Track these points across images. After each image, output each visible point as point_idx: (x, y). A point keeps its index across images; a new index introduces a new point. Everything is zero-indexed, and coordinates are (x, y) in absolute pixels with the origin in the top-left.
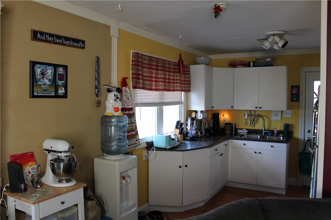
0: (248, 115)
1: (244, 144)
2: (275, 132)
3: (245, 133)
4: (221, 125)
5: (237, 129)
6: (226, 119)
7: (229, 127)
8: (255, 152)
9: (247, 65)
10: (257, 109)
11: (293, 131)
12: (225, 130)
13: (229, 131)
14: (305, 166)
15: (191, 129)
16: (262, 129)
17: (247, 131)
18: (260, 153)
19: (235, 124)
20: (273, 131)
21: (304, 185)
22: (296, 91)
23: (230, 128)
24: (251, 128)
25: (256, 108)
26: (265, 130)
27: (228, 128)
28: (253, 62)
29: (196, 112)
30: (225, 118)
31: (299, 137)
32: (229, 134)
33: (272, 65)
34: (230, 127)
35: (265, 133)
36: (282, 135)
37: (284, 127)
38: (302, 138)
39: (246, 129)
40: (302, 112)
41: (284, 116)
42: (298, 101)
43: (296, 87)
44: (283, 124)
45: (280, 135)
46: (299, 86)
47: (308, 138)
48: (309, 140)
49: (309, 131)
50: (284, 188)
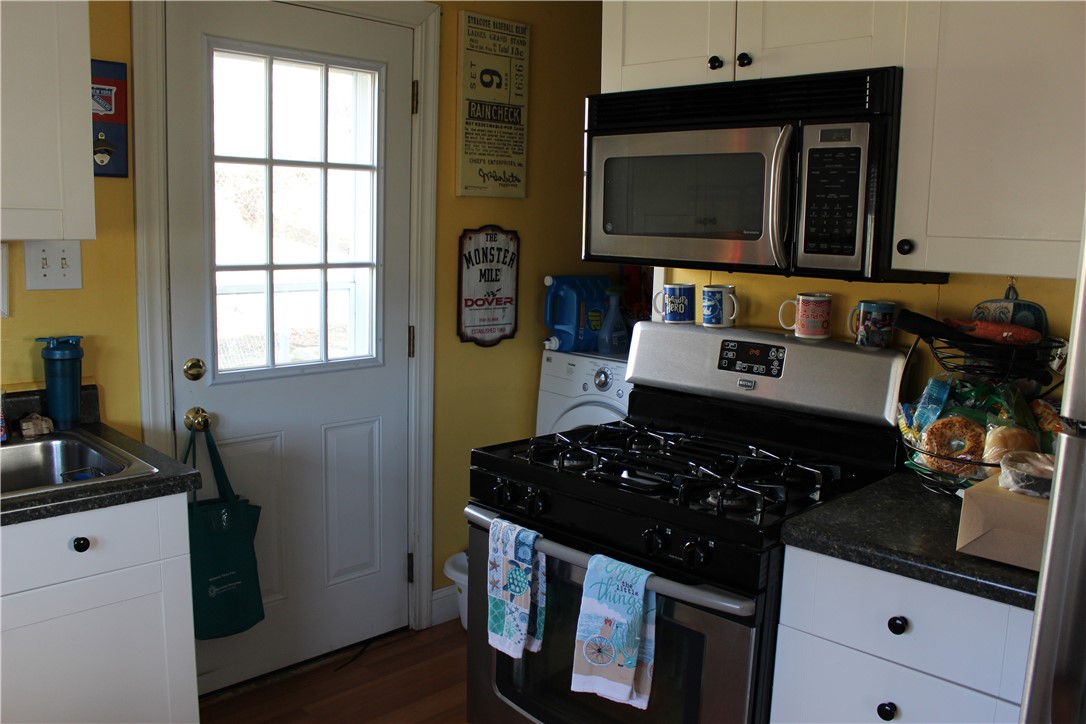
40: (148, 245)
41: (33, 280)
42: (125, 176)
43: (111, 75)
44: (32, 344)
45: (24, 426)
46: (124, 65)
47: (197, 411)
48: (203, 426)
49: (196, 372)
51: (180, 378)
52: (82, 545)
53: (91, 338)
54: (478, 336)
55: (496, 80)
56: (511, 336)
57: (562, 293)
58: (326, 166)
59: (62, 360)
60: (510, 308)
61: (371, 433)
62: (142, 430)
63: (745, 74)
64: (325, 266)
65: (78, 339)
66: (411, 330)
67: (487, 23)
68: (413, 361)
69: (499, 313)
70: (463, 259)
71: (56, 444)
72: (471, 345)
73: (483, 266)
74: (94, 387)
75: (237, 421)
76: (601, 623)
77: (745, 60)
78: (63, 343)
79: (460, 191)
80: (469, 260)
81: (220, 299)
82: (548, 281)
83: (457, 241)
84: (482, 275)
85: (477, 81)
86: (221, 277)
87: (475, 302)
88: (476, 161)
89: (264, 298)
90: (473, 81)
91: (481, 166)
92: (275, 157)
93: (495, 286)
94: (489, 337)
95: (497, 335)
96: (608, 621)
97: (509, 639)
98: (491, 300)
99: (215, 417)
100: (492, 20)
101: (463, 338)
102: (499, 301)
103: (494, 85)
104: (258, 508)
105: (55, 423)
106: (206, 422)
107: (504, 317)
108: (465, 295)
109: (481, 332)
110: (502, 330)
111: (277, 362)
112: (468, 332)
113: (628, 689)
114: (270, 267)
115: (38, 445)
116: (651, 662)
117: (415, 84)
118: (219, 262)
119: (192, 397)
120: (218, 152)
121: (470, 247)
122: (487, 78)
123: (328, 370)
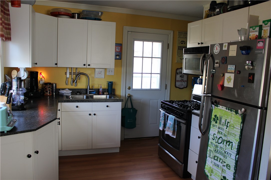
0: (70, 73)
1: (77, 107)
2: (100, 91)
3: (69, 93)
4: (40, 86)
5: (60, 89)
6: (43, 79)
7: (49, 87)
8: (90, 115)
9: (72, 16)
10: (85, 67)
12: (45, 92)
13: (49, 93)
14: (128, 121)
16: (87, 88)
17: (71, 91)
18: (95, 114)
19: (56, 84)
20: (99, 89)
21: (125, 138)
22: (119, 49)
23: (51, 88)
24: (73, 87)
25: (84, 65)
26: (90, 89)
27: (48, 89)
28: (77, 13)
29: (18, 69)
30: (43, 77)
31: (121, 94)
32: (49, 96)
33: (100, 20)
34: (51, 87)
35: (90, 92)
36: (107, 93)
37: (109, 85)
38: (124, 95)
39: (68, 89)
40: (123, 69)
41: (108, 74)
42: (121, 59)
43: (119, 45)
44: (107, 82)
45: (105, 93)
46: (122, 44)
47: (129, 94)
48: (130, 97)
49: (129, 88)
50: (120, 146)
51: (127, 89)
52: (107, 106)
53: (115, 82)
54: (179, 87)
55: (184, 42)
56: (186, 87)
57: (195, 80)
58: (152, 58)
59: (110, 85)
60: (186, 83)
61: (158, 101)
62: (121, 96)
63: (202, 45)
64: (151, 73)
65: (113, 82)
66: (166, 85)
67: (182, 33)
68: (166, 90)
69: (183, 83)
70: (177, 73)
71: (108, 96)
72: (178, 88)
73: (180, 75)
74: (114, 89)
75: (135, 96)
76: (169, 124)
77: (202, 43)
78: (110, 82)
79: (176, 62)
80: (178, 74)
81: (134, 78)
82: (193, 78)
83: (176, 70)
84: (180, 76)
85: (180, 43)
86: (134, 74)
87: (179, 81)
88: (180, 57)
89: (141, 78)
90: (179, 43)
91: (181, 57)
92: (144, 56)
93: (183, 78)
94: (181, 87)
95: (183, 87)
96: (170, 124)
97: (161, 128)
98: (182, 81)
99: (132, 95)
100: (183, 32)
101: (176, 87)
102: (183, 81)
104: (137, 110)
105: (109, 93)
106: (130, 96)
107: (184, 84)
108: (177, 79)
109: (180, 86)
110: (184, 86)
111: (142, 88)
112: (177, 86)
113: (172, 134)
114: (142, 73)
115: (106, 96)
116: (176, 131)
117: (168, 44)
118: (134, 72)
119: (129, 92)
120: (134, 56)
121: (178, 71)
122: (182, 42)
123: (151, 90)
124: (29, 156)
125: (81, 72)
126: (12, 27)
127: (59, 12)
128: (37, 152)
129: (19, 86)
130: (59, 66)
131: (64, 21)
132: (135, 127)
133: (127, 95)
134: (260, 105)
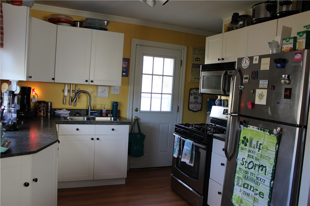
0: (69, 91)
1: (78, 130)
2: (103, 112)
3: (66, 114)
4: (32, 105)
5: (56, 109)
6: (36, 96)
7: (44, 106)
8: (92, 139)
9: (73, 24)
10: (87, 83)
11: (121, 110)
12: (38, 111)
13: (43, 113)
14: (135, 148)
15: (10, 111)
16: (88, 109)
17: (70, 112)
18: (98, 139)
19: (51, 103)
20: (102, 110)
21: (131, 168)
22: (126, 64)
23: (46, 108)
24: (72, 107)
25: (87, 81)
26: (91, 110)
27: (42, 108)
28: (80, 22)
30: (36, 94)
31: (128, 117)
32: (43, 117)
33: (106, 30)
34: (46, 106)
35: (91, 113)
36: (111, 115)
37: (113, 105)
38: (130, 118)
39: (66, 109)
40: (131, 88)
41: (112, 93)
42: (128, 76)
43: (126, 61)
44: (111, 102)
45: (108, 115)
46: (129, 59)
47: (136, 117)
48: (137, 120)
49: (137, 110)
50: (126, 177)
51: (134, 111)
52: (113, 130)
53: (120, 103)
54: (193, 110)
55: (199, 60)
56: (200, 110)
57: (211, 102)
58: (163, 76)
59: (115, 105)
60: (200, 105)
61: (169, 126)
62: (127, 119)
63: (223, 62)
64: (162, 94)
65: (118, 102)
66: (178, 107)
67: (197, 49)
68: (178, 113)
69: (198, 105)
70: (190, 94)
71: (112, 118)
72: (191, 111)
73: (194, 96)
74: (120, 110)
75: (143, 120)
76: (186, 150)
77: (223, 59)
78: (115, 102)
79: (190, 81)
80: (191, 94)
81: (142, 98)
82: (208, 100)
83: (189, 91)
84: (194, 98)
85: (195, 60)
86: (142, 94)
87: (192, 103)
88: (194, 75)
89: (150, 99)
90: (193, 60)
91: (195, 76)
92: (154, 74)
93: (197, 100)
94: (195, 110)
95: (197, 110)
96: (187, 150)
97: (175, 155)
98: (196, 103)
99: (139, 118)
100: (198, 48)
101: (189, 110)
102: (198, 103)
103: (198, 61)
104: (145, 136)
105: (113, 115)
106: (137, 119)
107: (199, 106)
108: (190, 101)
109: (193, 109)
110: (198, 109)
111: (151, 110)
112: (191, 109)
113: (189, 161)
114: (151, 93)
115: (110, 118)
116: (194, 158)
117: (181, 61)
118: (142, 92)
119: (136, 114)
120: (143, 73)
121: (192, 92)
122: (197, 59)
123: (161, 113)
124: (27, 185)
125: (82, 89)
126: (5, 31)
127: (59, 19)
128: (36, 180)
129: (11, 102)
130: (56, 81)
131: (64, 29)
132: (143, 155)
133: (134, 118)
134: (298, 124)
